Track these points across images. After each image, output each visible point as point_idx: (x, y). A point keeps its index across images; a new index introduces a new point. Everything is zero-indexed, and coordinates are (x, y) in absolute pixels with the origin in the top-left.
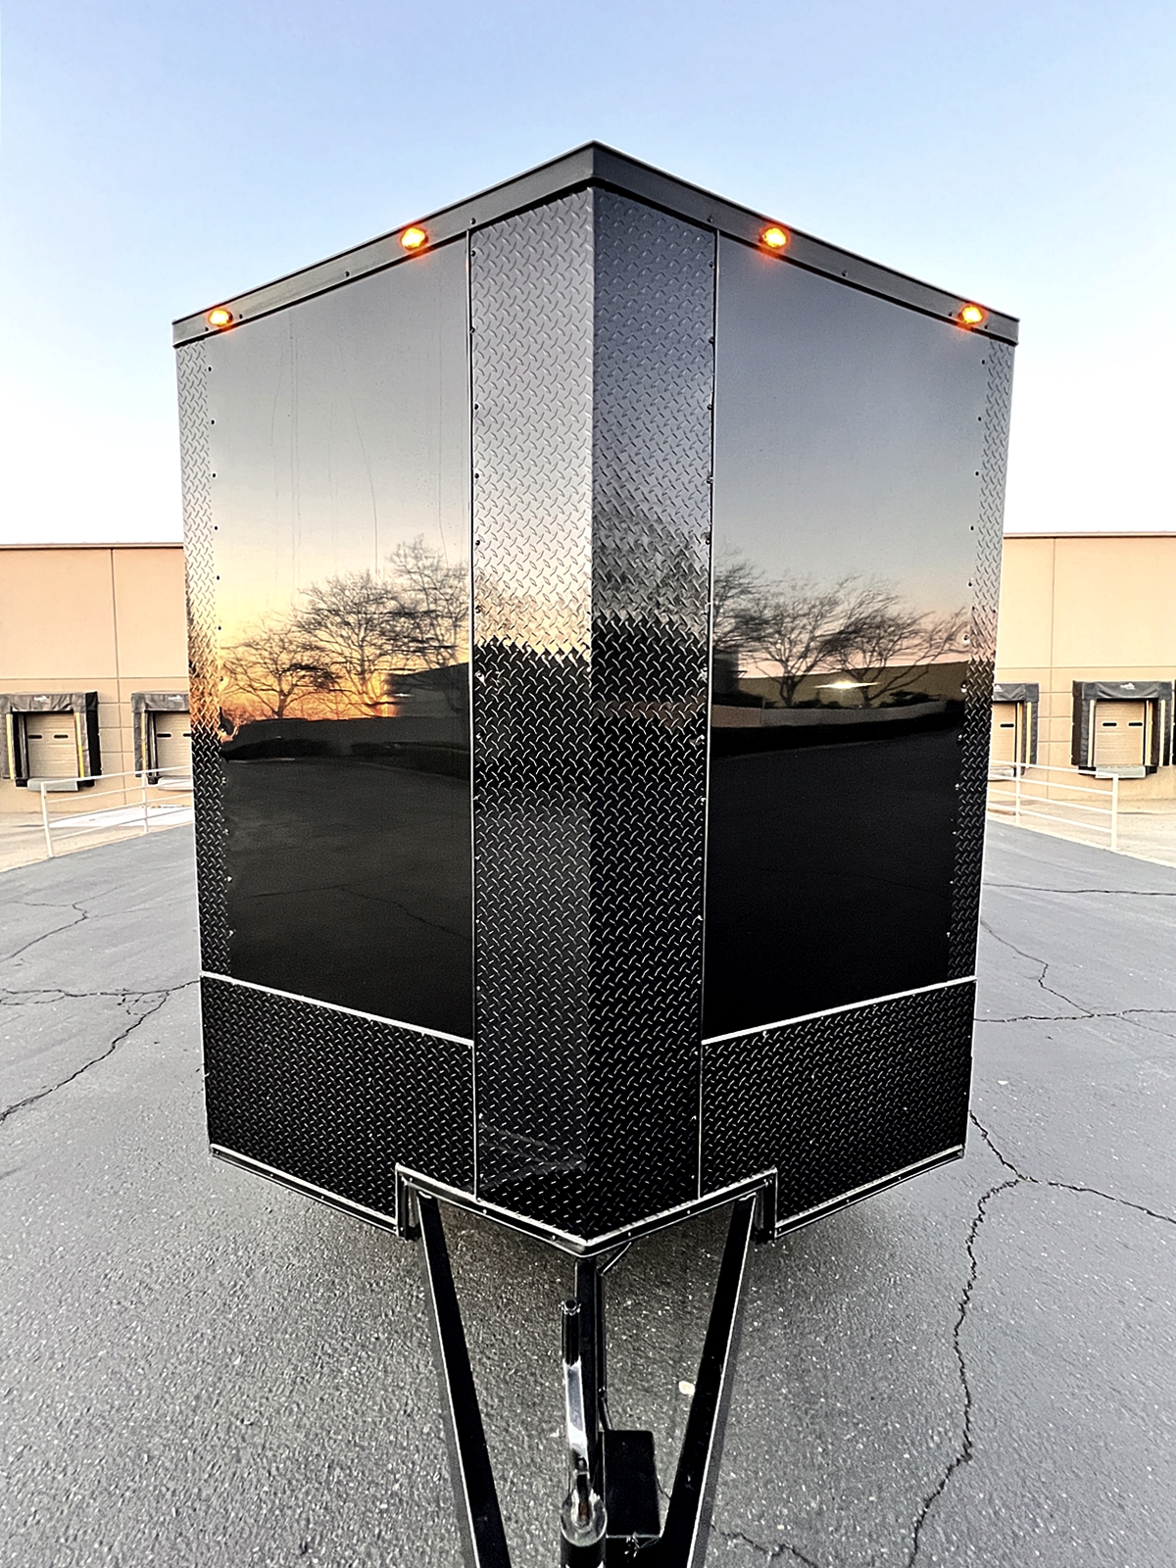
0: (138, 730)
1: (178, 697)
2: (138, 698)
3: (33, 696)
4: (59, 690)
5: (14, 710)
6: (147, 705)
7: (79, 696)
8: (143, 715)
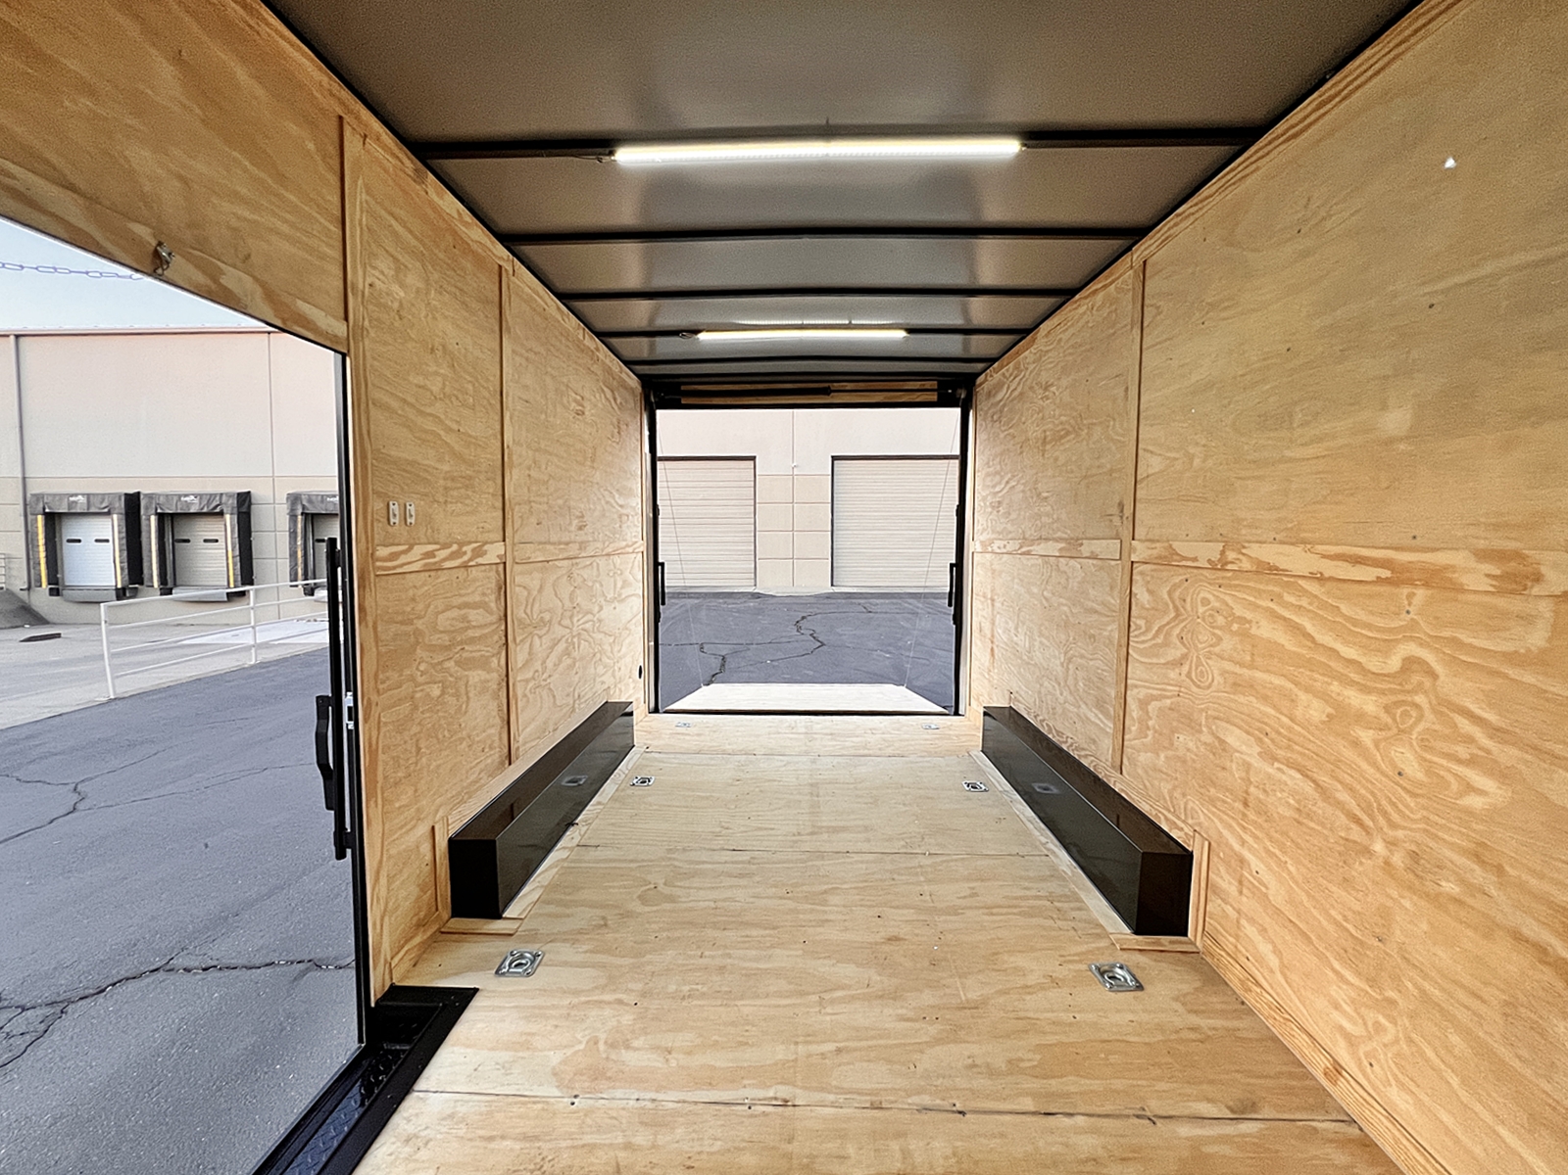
0: (293, 534)
2: (294, 499)
3: (180, 496)
4: (210, 490)
5: (159, 511)
6: (304, 507)
7: (229, 495)
8: (300, 517)
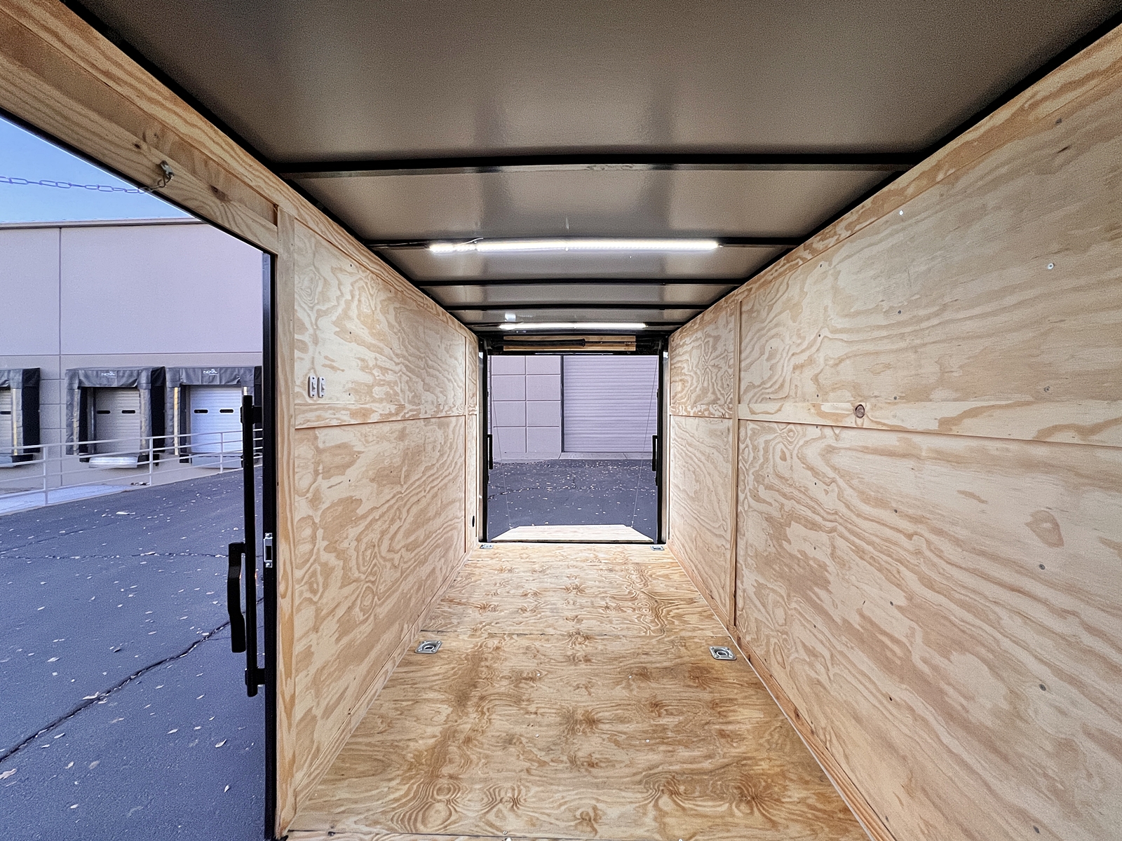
1: (111, 374)
